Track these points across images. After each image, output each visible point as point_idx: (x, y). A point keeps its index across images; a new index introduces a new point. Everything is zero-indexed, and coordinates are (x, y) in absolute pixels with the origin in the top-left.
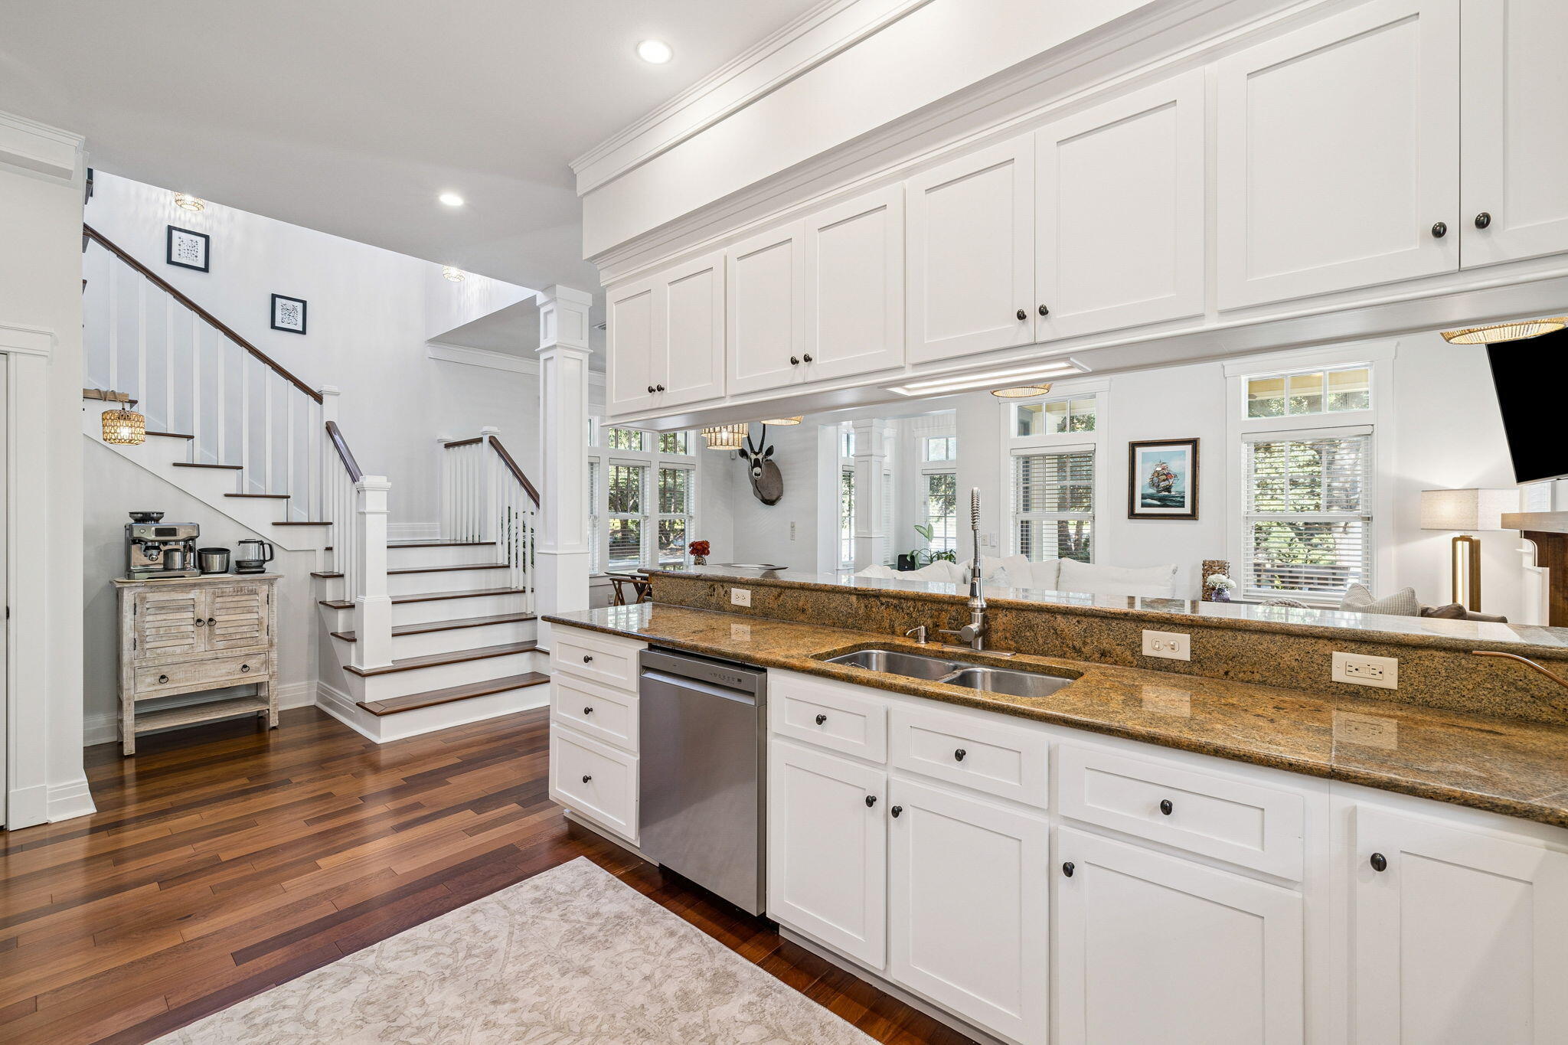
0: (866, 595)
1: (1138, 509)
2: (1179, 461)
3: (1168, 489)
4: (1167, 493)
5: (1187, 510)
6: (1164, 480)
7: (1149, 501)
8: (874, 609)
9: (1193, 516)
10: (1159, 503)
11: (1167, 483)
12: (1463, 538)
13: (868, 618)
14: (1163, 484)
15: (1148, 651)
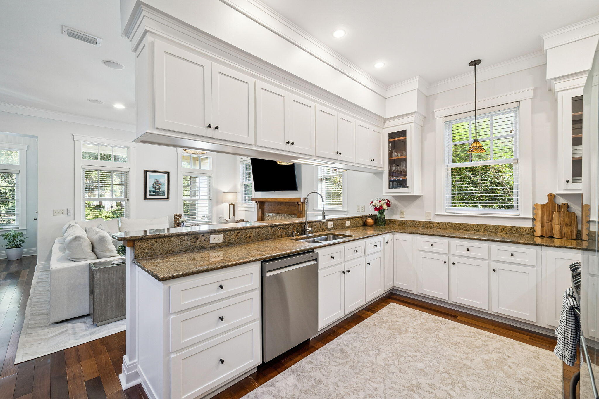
0: (273, 226)
1: (148, 196)
2: (163, 179)
3: (159, 189)
4: (159, 191)
5: (166, 197)
6: (158, 186)
7: (152, 193)
8: (276, 231)
9: (168, 198)
10: (156, 194)
11: (159, 187)
12: (231, 204)
13: (274, 234)
14: (157, 187)
15: (329, 227)
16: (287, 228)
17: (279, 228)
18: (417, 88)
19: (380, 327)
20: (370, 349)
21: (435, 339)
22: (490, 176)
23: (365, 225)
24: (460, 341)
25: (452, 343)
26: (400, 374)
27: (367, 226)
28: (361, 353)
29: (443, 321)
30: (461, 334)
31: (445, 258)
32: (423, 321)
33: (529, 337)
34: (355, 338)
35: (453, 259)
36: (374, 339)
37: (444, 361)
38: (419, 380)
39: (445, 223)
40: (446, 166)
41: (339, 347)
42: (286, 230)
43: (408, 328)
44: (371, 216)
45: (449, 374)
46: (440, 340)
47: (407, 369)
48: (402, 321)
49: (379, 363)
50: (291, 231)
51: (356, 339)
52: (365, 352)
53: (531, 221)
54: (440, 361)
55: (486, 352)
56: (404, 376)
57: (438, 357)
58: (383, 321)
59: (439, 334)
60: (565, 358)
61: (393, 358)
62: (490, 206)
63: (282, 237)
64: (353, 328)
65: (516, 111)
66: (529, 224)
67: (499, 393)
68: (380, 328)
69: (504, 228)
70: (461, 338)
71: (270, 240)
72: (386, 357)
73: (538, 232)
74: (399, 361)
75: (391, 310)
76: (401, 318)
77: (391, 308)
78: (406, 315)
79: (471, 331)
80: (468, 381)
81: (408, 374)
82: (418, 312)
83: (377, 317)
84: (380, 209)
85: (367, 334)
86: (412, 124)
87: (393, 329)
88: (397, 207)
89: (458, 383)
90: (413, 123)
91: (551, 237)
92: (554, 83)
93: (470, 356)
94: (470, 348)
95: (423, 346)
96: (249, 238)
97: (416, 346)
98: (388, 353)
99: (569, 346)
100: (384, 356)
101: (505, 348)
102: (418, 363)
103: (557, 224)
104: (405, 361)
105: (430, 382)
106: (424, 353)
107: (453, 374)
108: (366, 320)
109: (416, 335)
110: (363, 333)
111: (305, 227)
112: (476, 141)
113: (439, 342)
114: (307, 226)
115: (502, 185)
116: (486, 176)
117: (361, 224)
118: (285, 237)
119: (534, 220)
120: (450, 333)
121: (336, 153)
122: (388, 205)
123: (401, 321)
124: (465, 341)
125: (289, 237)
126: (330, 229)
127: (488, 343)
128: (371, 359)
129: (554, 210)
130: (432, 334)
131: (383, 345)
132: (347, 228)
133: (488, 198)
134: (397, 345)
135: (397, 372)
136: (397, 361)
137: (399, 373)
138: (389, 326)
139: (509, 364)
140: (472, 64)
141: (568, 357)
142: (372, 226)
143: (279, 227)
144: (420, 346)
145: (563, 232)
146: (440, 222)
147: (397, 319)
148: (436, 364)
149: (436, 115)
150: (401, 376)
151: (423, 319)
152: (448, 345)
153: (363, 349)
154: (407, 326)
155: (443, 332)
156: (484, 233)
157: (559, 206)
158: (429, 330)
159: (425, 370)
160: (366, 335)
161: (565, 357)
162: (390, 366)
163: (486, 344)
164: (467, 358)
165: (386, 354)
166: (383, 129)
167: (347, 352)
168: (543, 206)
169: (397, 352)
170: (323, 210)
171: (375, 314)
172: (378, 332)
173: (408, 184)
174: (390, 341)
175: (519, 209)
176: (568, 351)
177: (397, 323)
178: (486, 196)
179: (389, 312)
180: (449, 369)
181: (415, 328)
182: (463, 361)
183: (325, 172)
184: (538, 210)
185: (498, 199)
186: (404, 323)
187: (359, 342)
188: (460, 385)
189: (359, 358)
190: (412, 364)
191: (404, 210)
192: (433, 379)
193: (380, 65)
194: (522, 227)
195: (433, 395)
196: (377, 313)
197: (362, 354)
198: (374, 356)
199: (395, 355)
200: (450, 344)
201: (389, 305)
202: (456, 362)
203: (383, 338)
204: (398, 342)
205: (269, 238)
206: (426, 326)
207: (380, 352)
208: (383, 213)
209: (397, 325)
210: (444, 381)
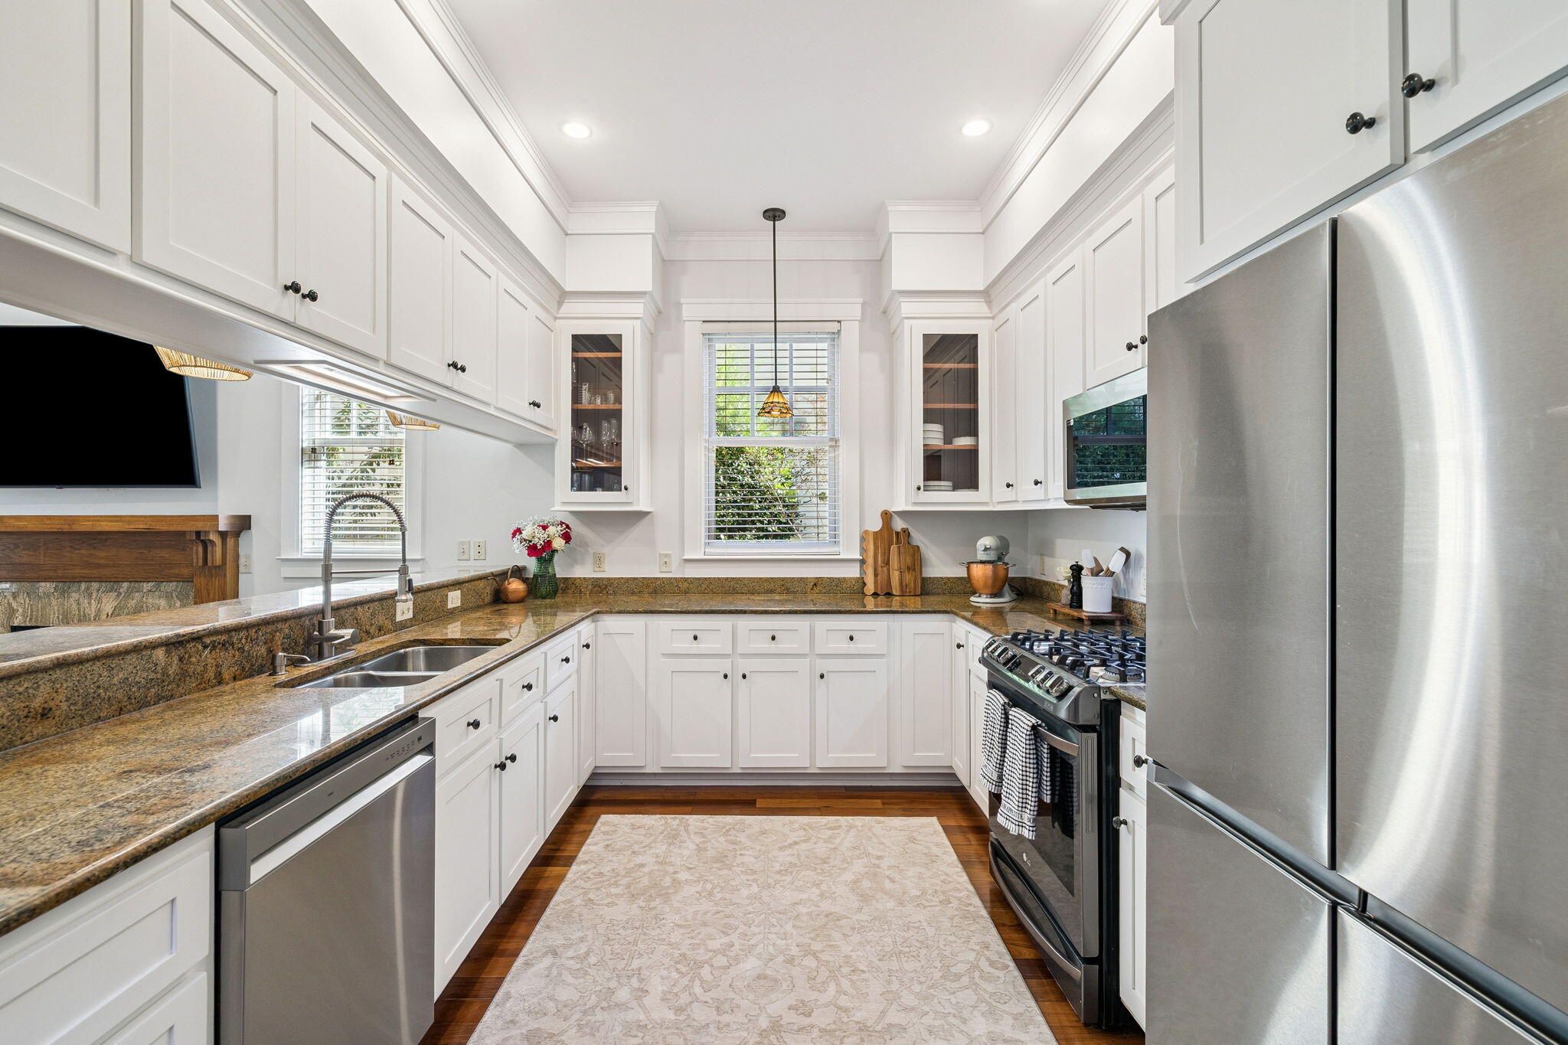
0: (181, 643)
8: (193, 659)
13: (184, 675)
15: (399, 618)
16: (244, 641)
17: (205, 647)
18: (653, 231)
19: (605, 902)
20: (613, 984)
21: (743, 877)
22: (741, 471)
23: (499, 598)
24: (790, 859)
25: (779, 872)
26: (726, 1018)
27: (507, 602)
28: (594, 1014)
29: (737, 823)
30: (785, 841)
31: (725, 666)
32: (698, 840)
33: (879, 801)
34: (555, 972)
35: (745, 666)
36: (607, 947)
37: (789, 927)
38: (771, 1009)
39: (706, 579)
40: (705, 440)
41: (519, 1031)
42: (241, 650)
43: (675, 873)
44: (518, 572)
45: (814, 954)
46: (755, 876)
47: (731, 995)
48: (654, 860)
49: (656, 1016)
50: (263, 650)
51: (560, 974)
52: (604, 1004)
53: (858, 565)
54: (783, 931)
55: (843, 864)
56: (735, 1020)
57: (774, 921)
58: (604, 879)
59: (746, 859)
60: (1022, 826)
61: (685, 981)
62: (741, 537)
63: (220, 683)
64: (532, 938)
65: (833, 339)
66: (853, 572)
67: (907, 950)
68: (608, 905)
69: (817, 582)
70: (789, 851)
71: (162, 704)
72: (665, 988)
73: (870, 588)
74: (702, 982)
75: (609, 837)
76: (648, 853)
77: (605, 833)
78: (653, 838)
79: (796, 826)
80: (851, 951)
81: (738, 1006)
82: (674, 819)
83: (584, 874)
84: (542, 552)
85: (582, 940)
86: (636, 321)
87: (643, 895)
88: (586, 543)
89: (840, 967)
90: (639, 321)
91: (889, 594)
92: (901, 300)
93: (824, 887)
94: (816, 869)
95: (731, 907)
96: (43, 715)
97: (718, 916)
98: (665, 973)
99: (1030, 803)
100: (660, 988)
101: (864, 841)
102: (744, 963)
103: (896, 568)
104: (716, 973)
105: (791, 1000)
106: (742, 928)
107: (822, 951)
108: (557, 898)
109: (701, 885)
110: (571, 944)
111: (320, 631)
112: (776, 390)
113: (755, 881)
114: (332, 625)
115: (759, 491)
116: (733, 470)
117: (488, 599)
118: (235, 679)
119: (863, 562)
120: (763, 848)
121: (449, 365)
122: (567, 537)
123: (647, 859)
124: (798, 855)
125: (251, 676)
126: (403, 626)
127: (838, 841)
128: (629, 1016)
129: (890, 544)
130: (733, 866)
131: (641, 955)
132: (451, 615)
133: (737, 518)
134: (676, 936)
135: (713, 1015)
136: (697, 983)
137: (718, 1018)
138: (628, 887)
139: (887, 873)
140: (767, 214)
141: (1028, 824)
142: (521, 601)
143: (208, 641)
144: (726, 909)
145: (904, 584)
146: (693, 578)
147: (639, 860)
148: (779, 942)
149: (686, 312)
150: (728, 1025)
151: (695, 833)
152: (777, 882)
153: (593, 997)
154: (671, 869)
155: (750, 852)
156: (782, 598)
157: (897, 533)
158: (721, 859)
159: (768, 972)
160: (582, 945)
161: (1024, 825)
162: (689, 1010)
163: (833, 846)
164: (822, 895)
165: (663, 978)
166: (556, 318)
167: (551, 1036)
168: (875, 533)
169: (683, 955)
170: (404, 560)
171: (574, 868)
172: (608, 919)
173: (625, 481)
174: (653, 933)
175: (839, 542)
176: (1028, 811)
177: (642, 870)
178: (733, 515)
179: (608, 845)
180: (807, 941)
181: (692, 866)
182: (819, 906)
183: (329, 428)
184: (868, 542)
185: (753, 522)
186: (661, 863)
187: (569, 979)
188: (845, 970)
189: (597, 1034)
190: (732, 972)
191: (606, 550)
192: (794, 986)
193: (578, 130)
194: (844, 578)
195: (816, 1033)
196: (578, 860)
197: (599, 1016)
198: (634, 1004)
199: (684, 970)
200: (778, 877)
201: (598, 824)
202: (810, 914)
203: (629, 932)
204: (672, 925)
205: (159, 699)
206: (710, 853)
207: (644, 980)
208: (551, 560)
209: (644, 876)
210: (814, 980)
